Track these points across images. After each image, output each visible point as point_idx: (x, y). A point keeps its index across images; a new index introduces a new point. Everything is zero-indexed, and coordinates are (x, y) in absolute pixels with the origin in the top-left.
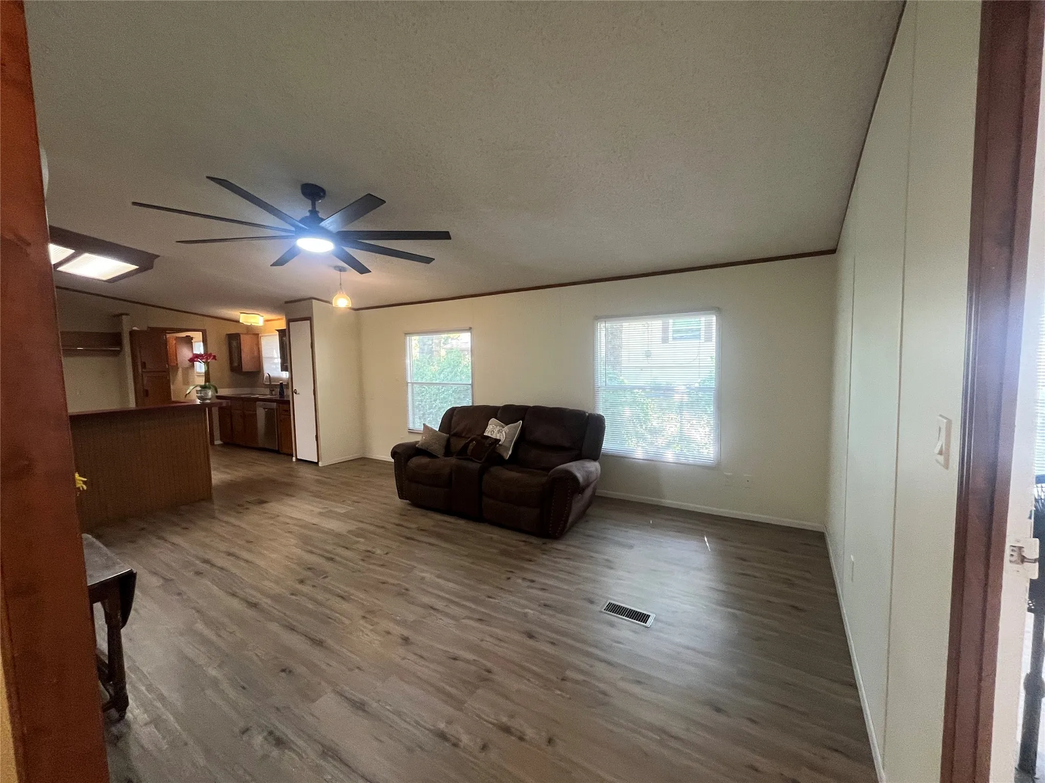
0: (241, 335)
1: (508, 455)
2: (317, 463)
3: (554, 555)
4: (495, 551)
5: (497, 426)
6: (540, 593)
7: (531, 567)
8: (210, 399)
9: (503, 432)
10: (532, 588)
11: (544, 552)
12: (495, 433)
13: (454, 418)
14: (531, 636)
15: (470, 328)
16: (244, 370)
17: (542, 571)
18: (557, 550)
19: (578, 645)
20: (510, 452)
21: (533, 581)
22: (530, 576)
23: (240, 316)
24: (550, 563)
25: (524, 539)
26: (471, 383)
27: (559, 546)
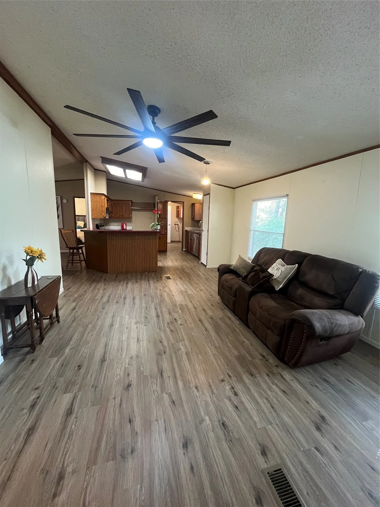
0: (195, 204)
1: (278, 287)
2: (206, 266)
3: (275, 381)
4: (236, 353)
5: (279, 265)
6: (231, 408)
7: (247, 381)
8: (159, 230)
9: (280, 271)
10: (230, 400)
11: (270, 374)
12: (274, 269)
13: (262, 254)
14: (185, 446)
15: (287, 195)
16: (195, 220)
17: (253, 391)
18: (282, 376)
19: (208, 492)
20: (281, 286)
21: (236, 394)
22: (239, 388)
23: (193, 195)
24: (264, 387)
25: (265, 354)
26: (283, 233)
27: (287, 375)
